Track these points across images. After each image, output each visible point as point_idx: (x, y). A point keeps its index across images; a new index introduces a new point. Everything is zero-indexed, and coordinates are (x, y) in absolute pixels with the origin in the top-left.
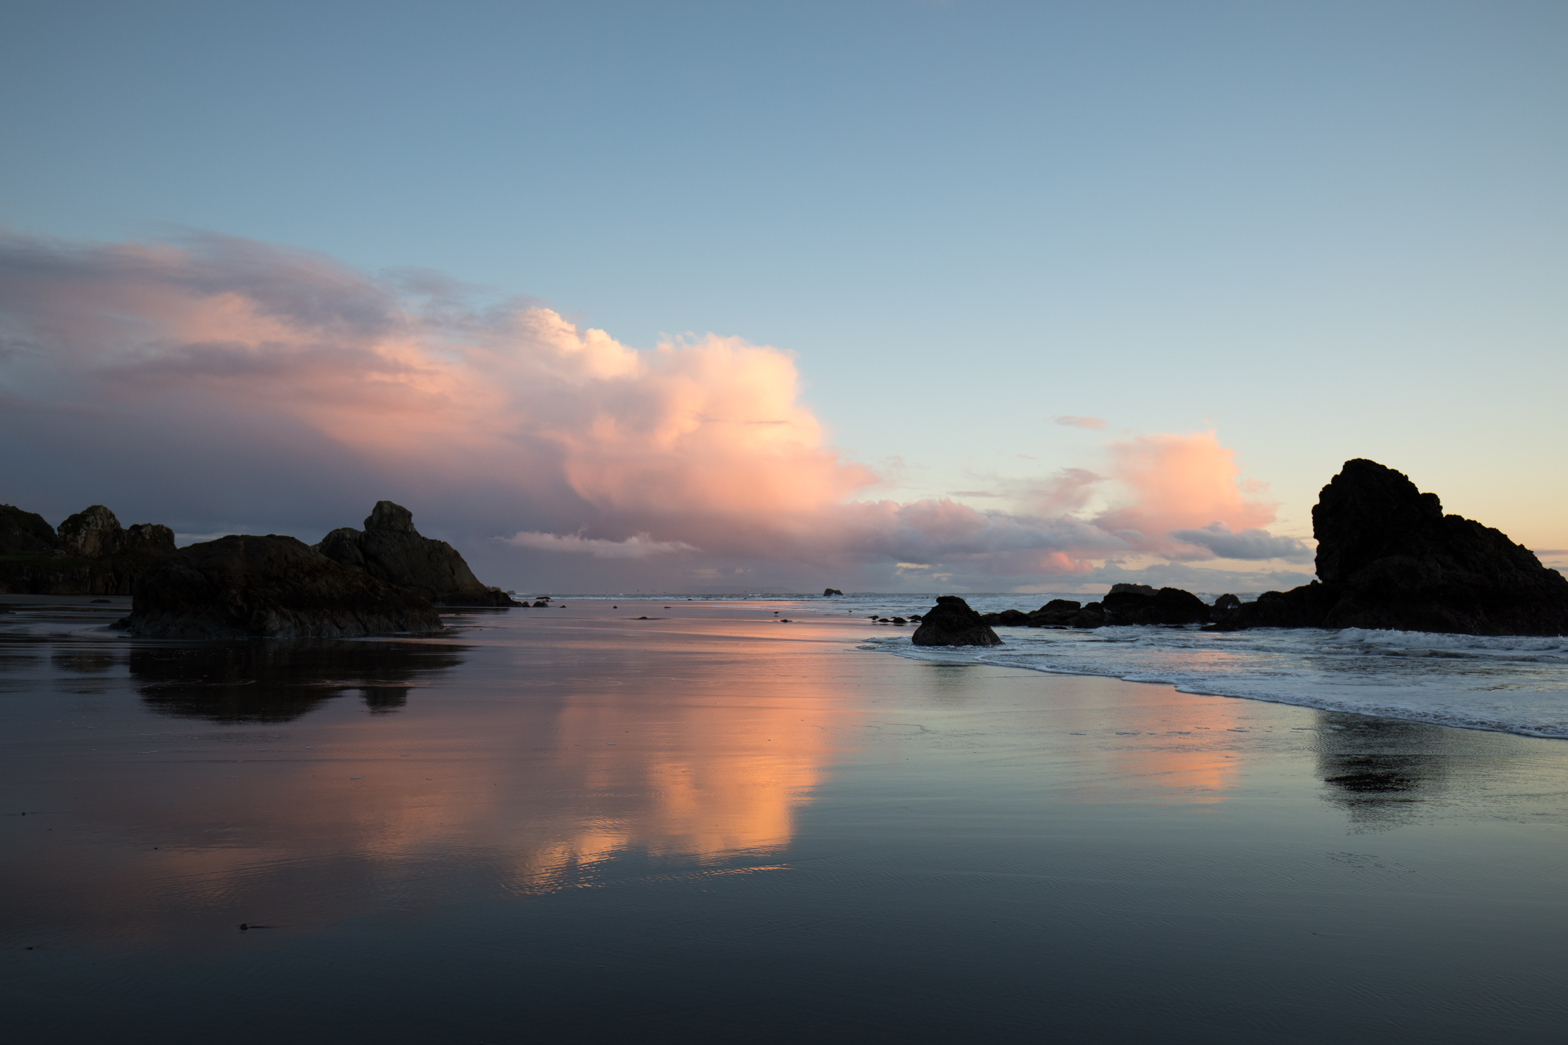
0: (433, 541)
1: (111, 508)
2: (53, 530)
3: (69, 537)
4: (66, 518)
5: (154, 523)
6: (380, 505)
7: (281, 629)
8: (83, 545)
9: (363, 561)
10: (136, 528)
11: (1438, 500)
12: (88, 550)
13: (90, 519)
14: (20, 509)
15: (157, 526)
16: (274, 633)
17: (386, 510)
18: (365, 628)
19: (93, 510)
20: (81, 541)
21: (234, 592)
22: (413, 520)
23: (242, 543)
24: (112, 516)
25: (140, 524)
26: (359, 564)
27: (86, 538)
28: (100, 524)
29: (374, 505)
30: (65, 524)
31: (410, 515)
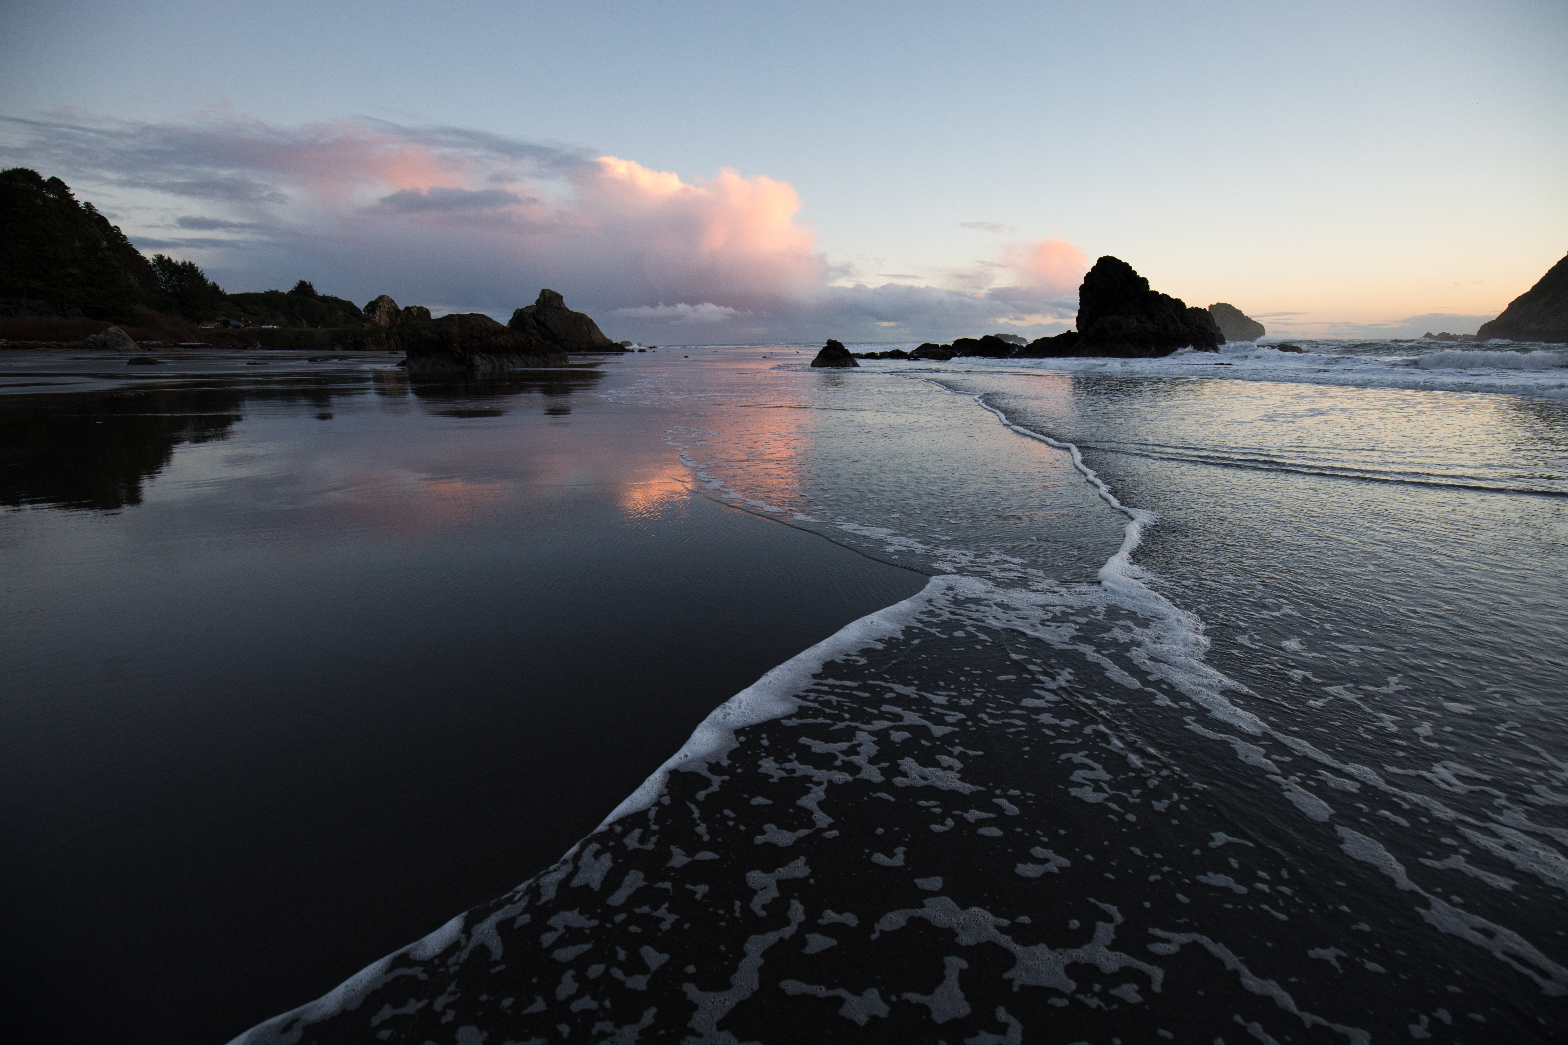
0: (576, 313)
1: (391, 297)
2: (360, 311)
3: (371, 315)
4: (367, 304)
5: (418, 306)
6: (543, 291)
7: (482, 364)
8: (379, 320)
9: (536, 326)
10: (407, 308)
11: (1147, 282)
12: (383, 323)
13: (381, 304)
14: (340, 298)
15: (420, 307)
16: (478, 366)
17: (547, 295)
18: (526, 363)
19: (381, 298)
20: (378, 318)
21: (455, 345)
22: (564, 300)
23: (457, 318)
24: (392, 301)
25: (410, 306)
26: (534, 328)
27: (380, 316)
28: (387, 307)
29: (540, 292)
30: (366, 307)
31: (561, 297)
